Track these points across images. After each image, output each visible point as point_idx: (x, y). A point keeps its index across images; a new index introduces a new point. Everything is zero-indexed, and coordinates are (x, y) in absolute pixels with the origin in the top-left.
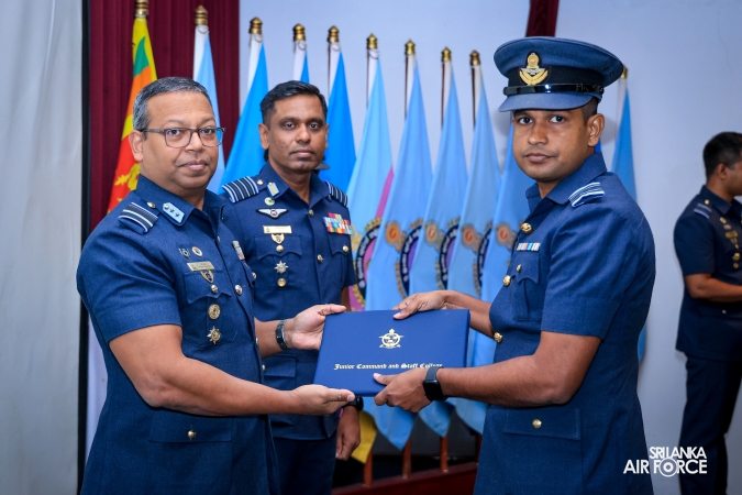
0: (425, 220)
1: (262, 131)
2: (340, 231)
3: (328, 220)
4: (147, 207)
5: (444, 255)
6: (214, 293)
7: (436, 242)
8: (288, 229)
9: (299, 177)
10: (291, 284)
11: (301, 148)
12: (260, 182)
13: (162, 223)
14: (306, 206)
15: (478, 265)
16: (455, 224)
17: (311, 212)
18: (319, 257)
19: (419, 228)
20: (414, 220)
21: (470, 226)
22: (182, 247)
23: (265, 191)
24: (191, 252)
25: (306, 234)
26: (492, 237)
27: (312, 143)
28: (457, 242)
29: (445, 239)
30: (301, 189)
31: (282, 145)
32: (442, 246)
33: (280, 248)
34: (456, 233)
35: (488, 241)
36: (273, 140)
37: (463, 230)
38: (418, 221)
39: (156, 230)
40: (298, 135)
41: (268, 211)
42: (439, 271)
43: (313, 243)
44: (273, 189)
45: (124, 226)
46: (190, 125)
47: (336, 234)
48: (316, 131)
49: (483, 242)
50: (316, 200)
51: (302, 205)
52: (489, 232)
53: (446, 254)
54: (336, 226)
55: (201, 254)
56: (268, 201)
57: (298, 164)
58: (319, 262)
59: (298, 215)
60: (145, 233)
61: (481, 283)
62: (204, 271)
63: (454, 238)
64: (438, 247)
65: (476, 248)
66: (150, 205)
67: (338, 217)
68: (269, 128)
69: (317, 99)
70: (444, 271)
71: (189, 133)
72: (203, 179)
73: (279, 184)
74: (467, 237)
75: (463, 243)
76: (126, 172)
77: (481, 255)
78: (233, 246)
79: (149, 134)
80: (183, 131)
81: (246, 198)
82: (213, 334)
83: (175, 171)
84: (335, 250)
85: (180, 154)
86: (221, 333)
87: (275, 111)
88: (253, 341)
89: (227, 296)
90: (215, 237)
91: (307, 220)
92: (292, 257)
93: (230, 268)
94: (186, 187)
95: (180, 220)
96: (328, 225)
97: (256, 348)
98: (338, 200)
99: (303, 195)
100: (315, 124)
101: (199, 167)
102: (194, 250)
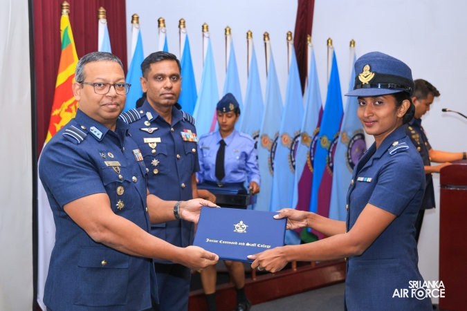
1: (143, 81)
2: (190, 140)
3: (183, 134)
4: (81, 129)
6: (120, 180)
8: (159, 140)
9: (166, 109)
10: (161, 172)
11: (167, 92)
12: (142, 112)
13: (89, 138)
14: (170, 126)
15: (271, 158)
16: (257, 134)
17: (172, 129)
18: (178, 156)
21: (266, 135)
22: (101, 152)
23: (145, 117)
24: (107, 155)
25: (170, 142)
26: (279, 141)
27: (173, 89)
30: (166, 116)
31: (155, 90)
33: (154, 151)
34: (258, 140)
35: (277, 144)
36: (150, 87)
37: (262, 138)
39: (85, 142)
40: (165, 84)
41: (146, 129)
43: (174, 147)
44: (149, 116)
45: (66, 139)
46: (109, 81)
47: (188, 142)
48: (175, 81)
49: (273, 144)
50: (175, 122)
51: (167, 125)
52: (277, 139)
54: (188, 137)
55: (113, 157)
56: (146, 123)
57: (166, 101)
58: (178, 159)
59: (165, 131)
60: (78, 144)
61: (273, 169)
62: (115, 166)
63: (257, 142)
65: (270, 148)
66: (83, 127)
67: (189, 131)
68: (147, 80)
69: (175, 63)
71: (109, 86)
72: (116, 114)
73: (153, 112)
74: (264, 142)
75: (262, 146)
76: (59, 107)
77: (273, 152)
78: (133, 153)
79: (85, 85)
80: (105, 84)
81: (133, 122)
82: (120, 204)
83: (99, 108)
84: (188, 151)
85: (102, 98)
86: (124, 203)
87: (151, 70)
88: (144, 209)
89: (128, 182)
90: (121, 148)
91: (170, 134)
92: (161, 156)
93: (130, 166)
94: (105, 119)
95: (99, 137)
96: (183, 136)
97: (146, 213)
98: (189, 122)
99: (168, 120)
100: (174, 77)
101: (114, 107)
102: (109, 154)
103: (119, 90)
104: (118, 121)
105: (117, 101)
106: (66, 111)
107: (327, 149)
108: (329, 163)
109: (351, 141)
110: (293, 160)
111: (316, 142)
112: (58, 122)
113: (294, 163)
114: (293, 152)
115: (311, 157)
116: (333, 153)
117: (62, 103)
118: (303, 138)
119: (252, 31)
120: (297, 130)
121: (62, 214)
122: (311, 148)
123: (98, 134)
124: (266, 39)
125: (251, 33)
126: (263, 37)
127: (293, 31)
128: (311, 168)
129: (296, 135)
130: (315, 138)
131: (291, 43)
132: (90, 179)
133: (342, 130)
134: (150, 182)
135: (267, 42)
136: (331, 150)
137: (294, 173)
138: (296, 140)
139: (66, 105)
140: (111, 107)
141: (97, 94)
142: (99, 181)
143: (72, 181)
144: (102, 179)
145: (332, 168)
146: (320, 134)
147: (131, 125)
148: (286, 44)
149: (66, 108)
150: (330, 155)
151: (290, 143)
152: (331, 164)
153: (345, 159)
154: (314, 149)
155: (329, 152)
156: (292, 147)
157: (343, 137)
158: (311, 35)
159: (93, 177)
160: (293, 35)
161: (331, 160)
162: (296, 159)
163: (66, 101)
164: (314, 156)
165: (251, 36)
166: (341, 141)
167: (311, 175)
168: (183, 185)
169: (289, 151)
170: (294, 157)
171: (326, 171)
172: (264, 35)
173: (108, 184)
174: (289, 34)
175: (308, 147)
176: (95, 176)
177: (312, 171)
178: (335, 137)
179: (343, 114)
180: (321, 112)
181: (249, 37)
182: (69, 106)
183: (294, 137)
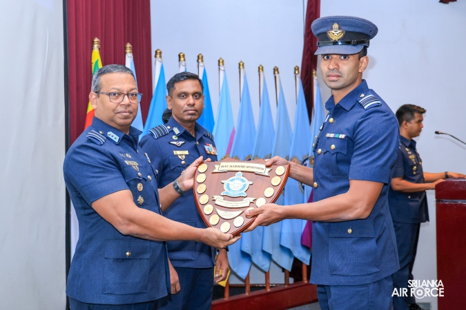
2: (212, 153)
3: (206, 147)
6: (139, 177)
8: (187, 153)
12: (169, 128)
17: (197, 143)
22: (121, 153)
23: (172, 132)
25: (196, 155)
27: (196, 106)
33: (183, 162)
39: (107, 144)
41: (174, 143)
46: (123, 91)
47: (211, 155)
48: (197, 99)
51: (192, 139)
54: (210, 150)
55: (130, 157)
56: (174, 137)
59: (191, 144)
60: (101, 145)
62: (134, 165)
66: (101, 132)
68: (172, 98)
71: (123, 95)
72: (129, 120)
73: (179, 128)
78: (145, 155)
79: (101, 95)
80: (119, 94)
82: (140, 199)
83: (114, 116)
85: (117, 106)
87: (175, 89)
88: (159, 205)
89: (145, 179)
90: (135, 150)
93: (145, 167)
95: (117, 141)
97: (160, 209)
100: (197, 95)
101: (127, 114)
102: (127, 155)
103: (132, 99)
105: (130, 109)
119: (263, 65)
123: (116, 138)
124: (276, 72)
125: (262, 68)
126: (273, 71)
127: (300, 66)
131: (299, 76)
135: (277, 75)
140: (125, 114)
141: (112, 103)
148: (294, 77)
158: (316, 70)
160: (300, 70)
165: (263, 70)
172: (274, 70)
173: (129, 181)
174: (296, 69)
181: (261, 71)
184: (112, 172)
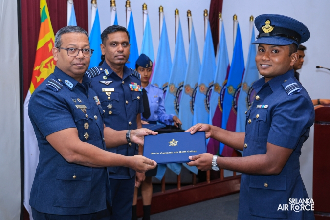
0: (169, 83)
1: (102, 47)
2: (136, 90)
3: (131, 85)
5: (177, 98)
6: (86, 118)
7: (174, 92)
8: (113, 90)
9: (118, 67)
10: (114, 113)
11: (120, 54)
12: (101, 69)
13: (64, 88)
14: (121, 80)
15: (192, 102)
16: (182, 84)
17: (123, 82)
18: (127, 102)
19: (167, 86)
20: (164, 83)
21: (188, 85)
22: (73, 98)
23: (103, 73)
24: (77, 101)
25: (121, 92)
26: (197, 90)
27: (124, 52)
28: (183, 92)
29: (178, 91)
30: (119, 72)
31: (111, 53)
32: (177, 94)
33: (109, 98)
34: (183, 88)
35: (196, 92)
36: (107, 51)
37: (185, 87)
38: (167, 83)
39: (62, 91)
40: (118, 49)
41: (104, 82)
42: (175, 105)
43: (124, 95)
44: (107, 72)
45: (48, 88)
46: (78, 47)
47: (134, 91)
48: (125, 47)
49: (194, 92)
50: (126, 76)
51: (119, 79)
52: (196, 88)
53: (178, 97)
54: (134, 88)
55: (81, 101)
56: (104, 78)
57: (118, 61)
58: (127, 104)
59: (117, 83)
60: (57, 92)
61: (193, 109)
62: (82, 108)
63: (182, 90)
64: (175, 94)
65: (191, 95)
66: (59, 80)
67: (136, 84)
68: (105, 46)
69: (125, 33)
70: (178, 104)
71: (78, 50)
72: (83, 71)
73: (109, 70)
74: (187, 90)
75: (185, 93)
76: (39, 65)
77: (193, 97)
78: (94, 99)
79: (61, 50)
81: (95, 76)
82: (86, 135)
83: (71, 67)
84: (134, 99)
86: (89, 135)
87: (108, 38)
88: (102, 139)
89: (91, 119)
90: (86, 95)
91: (121, 85)
92: (115, 102)
93: (92, 108)
94: (75, 74)
95: (71, 87)
96: (131, 87)
97: (103, 142)
98: (136, 77)
99: (120, 75)
100: (125, 44)
101: (81, 65)
102: (78, 100)
103: (85, 54)
104: (84, 76)
105: (84, 61)
106: (44, 67)
107: (233, 95)
108: (234, 105)
109: (250, 89)
110: (208, 103)
111: (225, 90)
112: (38, 76)
113: (209, 106)
114: (208, 97)
115: (221, 101)
116: (237, 98)
117: (41, 62)
118: (215, 87)
119: (178, 9)
120: (211, 81)
121: (45, 142)
122: (221, 94)
124: (189, 15)
125: (178, 11)
126: (186, 14)
128: (221, 109)
129: (210, 85)
130: (224, 87)
131: (207, 18)
132: (65, 117)
133: (244, 81)
134: (106, 120)
135: (190, 17)
136: (235, 96)
137: (209, 112)
138: (210, 89)
139: (44, 63)
142: (71, 119)
143: (52, 119)
144: (74, 117)
145: (236, 109)
146: (228, 85)
147: (93, 79)
149: (44, 65)
150: (235, 100)
151: (206, 91)
152: (235, 106)
153: (246, 102)
154: (223, 95)
155: (234, 97)
156: (207, 93)
157: (244, 86)
159: (67, 116)
160: (209, 12)
161: (235, 103)
162: (210, 102)
163: (44, 60)
164: (223, 101)
166: (243, 89)
167: (221, 114)
168: (130, 123)
169: (205, 97)
170: (209, 101)
171: (232, 111)
172: (188, 13)
173: (78, 121)
174: (205, 12)
175: (219, 94)
176: (69, 115)
177: (222, 111)
178: (238, 86)
179: (244, 70)
180: (229, 68)
181: (177, 14)
182: (46, 64)
183: (208, 86)
184: (64, 113)
